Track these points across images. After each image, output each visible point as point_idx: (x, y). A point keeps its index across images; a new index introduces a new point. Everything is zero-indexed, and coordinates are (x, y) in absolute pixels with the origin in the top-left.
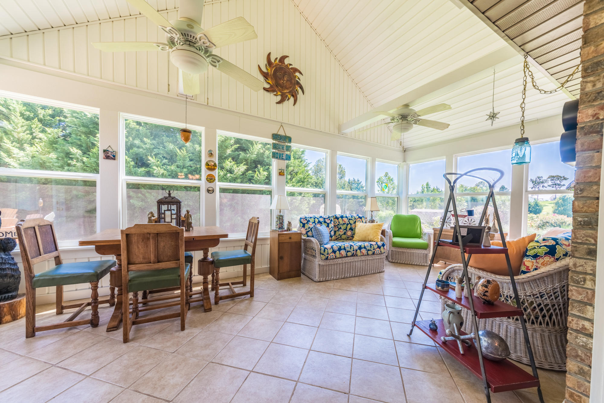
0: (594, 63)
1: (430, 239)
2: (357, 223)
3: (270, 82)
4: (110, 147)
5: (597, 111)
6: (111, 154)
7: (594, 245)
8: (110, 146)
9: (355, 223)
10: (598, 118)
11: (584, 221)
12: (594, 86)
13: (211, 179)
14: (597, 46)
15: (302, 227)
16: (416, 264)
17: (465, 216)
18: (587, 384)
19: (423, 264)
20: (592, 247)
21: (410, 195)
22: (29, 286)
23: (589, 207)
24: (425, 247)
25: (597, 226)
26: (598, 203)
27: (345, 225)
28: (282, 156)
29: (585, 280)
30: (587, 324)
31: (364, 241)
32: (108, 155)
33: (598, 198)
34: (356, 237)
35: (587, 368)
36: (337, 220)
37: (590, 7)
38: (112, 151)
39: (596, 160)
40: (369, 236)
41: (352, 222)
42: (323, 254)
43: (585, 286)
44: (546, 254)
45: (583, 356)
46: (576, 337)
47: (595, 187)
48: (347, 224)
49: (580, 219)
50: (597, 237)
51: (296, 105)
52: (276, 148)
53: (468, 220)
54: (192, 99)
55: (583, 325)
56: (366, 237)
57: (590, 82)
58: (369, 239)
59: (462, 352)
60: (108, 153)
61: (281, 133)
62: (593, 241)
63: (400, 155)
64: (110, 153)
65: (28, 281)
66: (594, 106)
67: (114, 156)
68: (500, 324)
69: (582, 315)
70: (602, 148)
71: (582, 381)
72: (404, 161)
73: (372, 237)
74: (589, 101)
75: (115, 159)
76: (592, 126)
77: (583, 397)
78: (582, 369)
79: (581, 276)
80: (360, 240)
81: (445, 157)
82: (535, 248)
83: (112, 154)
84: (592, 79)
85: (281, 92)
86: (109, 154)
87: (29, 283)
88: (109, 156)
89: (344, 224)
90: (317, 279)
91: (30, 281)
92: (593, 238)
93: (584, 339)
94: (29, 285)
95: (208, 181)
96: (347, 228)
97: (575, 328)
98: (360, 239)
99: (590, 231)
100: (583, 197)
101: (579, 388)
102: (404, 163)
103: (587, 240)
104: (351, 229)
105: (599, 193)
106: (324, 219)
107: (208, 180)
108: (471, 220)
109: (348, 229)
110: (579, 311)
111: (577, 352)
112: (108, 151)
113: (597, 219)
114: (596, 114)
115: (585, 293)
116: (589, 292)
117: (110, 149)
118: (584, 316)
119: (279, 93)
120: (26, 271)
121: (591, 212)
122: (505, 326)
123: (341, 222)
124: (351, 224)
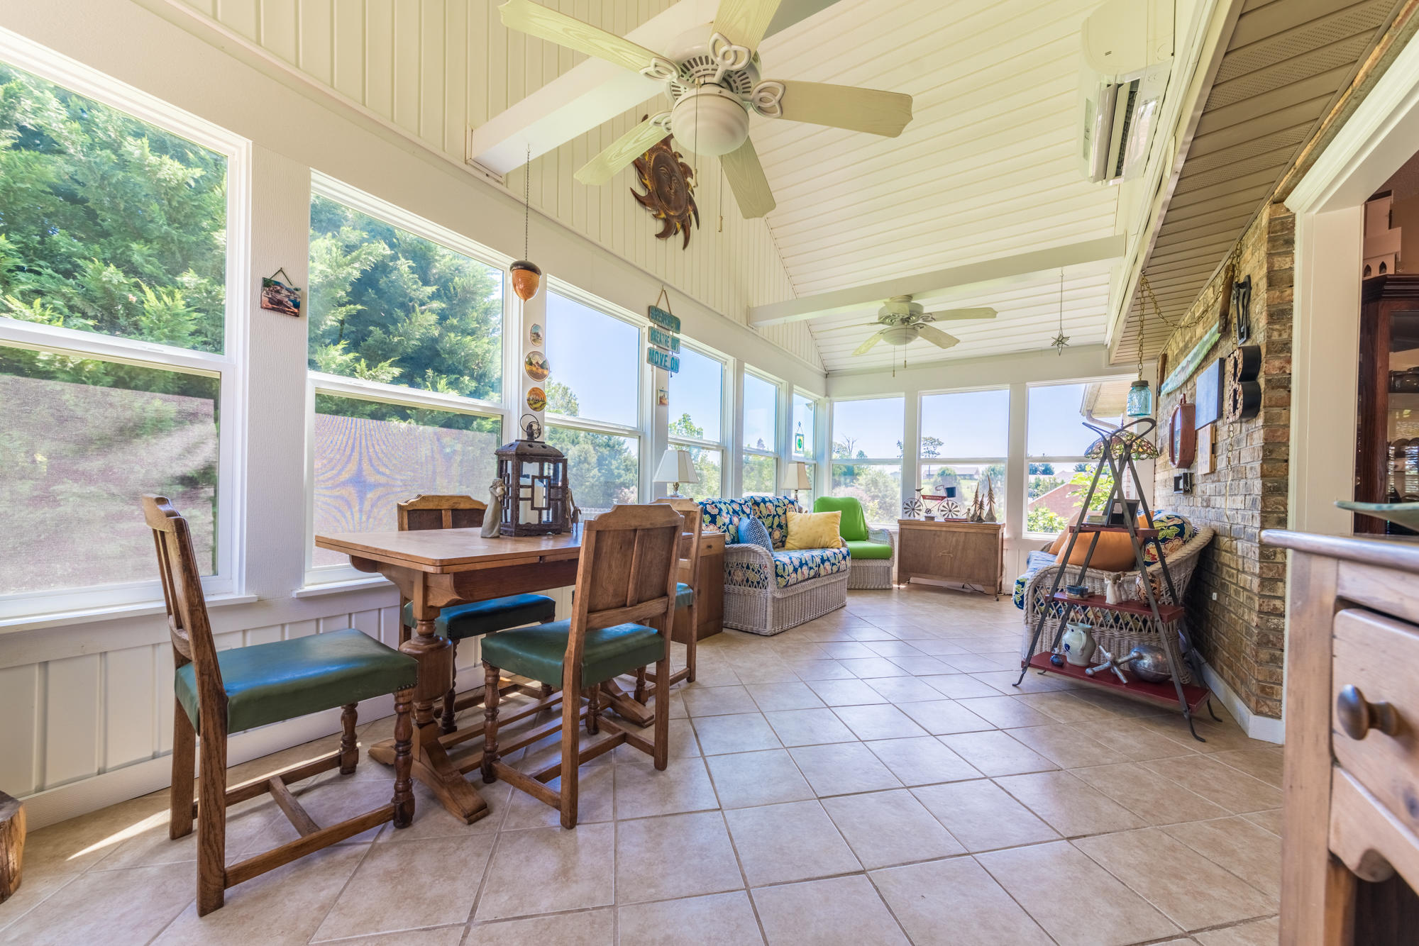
0: (1280, 310)
1: (892, 541)
2: (789, 514)
3: (647, 182)
4: (281, 274)
5: (1283, 364)
6: (288, 296)
7: (1283, 513)
8: (281, 270)
9: (785, 513)
10: (1284, 372)
11: (1274, 487)
12: (1280, 335)
13: (536, 401)
14: (1282, 292)
15: (710, 522)
16: (872, 587)
17: (943, 498)
18: (1279, 670)
19: (884, 587)
20: (1281, 515)
21: (835, 460)
22: (214, 729)
23: (1278, 471)
24: (885, 555)
25: (1287, 491)
26: (1288, 466)
27: (771, 518)
28: (666, 361)
29: (1275, 554)
30: (1278, 603)
31: (811, 548)
32: (279, 297)
33: (1287, 461)
34: (790, 542)
35: (1279, 652)
36: (757, 508)
37: (1274, 246)
38: (292, 288)
39: (1283, 418)
40: (821, 537)
41: (780, 511)
42: (782, 576)
43: (1276, 560)
44: (1176, 535)
45: (1275, 640)
46: (1268, 621)
47: (1283, 449)
48: (774, 516)
49: (1269, 485)
50: (1287, 504)
51: (686, 249)
52: (655, 339)
53: (948, 504)
54: (498, 181)
55: (1274, 605)
56: (814, 540)
57: (1276, 330)
58: (822, 544)
59: (1125, 681)
60: (278, 292)
61: (663, 306)
62: (1282, 509)
63: (819, 382)
64: (284, 292)
65: (213, 710)
66: (1280, 358)
67: (297, 305)
68: (1119, 641)
69: (1272, 594)
70: (1290, 405)
71: (1273, 669)
72: (827, 395)
73: (827, 540)
74: (1276, 352)
75: (297, 315)
76: (1279, 380)
77: (1276, 687)
78: (1274, 655)
79: (1271, 550)
80: (802, 547)
81: (903, 394)
82: (1162, 529)
83: (292, 298)
84: (1277, 327)
85: (666, 214)
86: (283, 296)
87: (217, 717)
88: (280, 303)
89: (769, 515)
90: (769, 629)
91: (219, 709)
92: (1282, 505)
93: (1276, 621)
94: (215, 724)
95: (530, 404)
96: (773, 524)
97: (1265, 611)
98: (804, 545)
99: (1280, 498)
100: (1271, 459)
101: (1271, 678)
102: (827, 398)
103: (1276, 508)
104: (780, 526)
105: (1288, 455)
106: (740, 504)
107: (532, 402)
108: (953, 504)
109: (775, 526)
110: (1270, 590)
111: (1268, 638)
112: (278, 284)
113: (1287, 485)
114: (1283, 367)
115: (1276, 568)
116: (1280, 566)
117: (280, 278)
118: (1275, 594)
119: (663, 216)
120: (206, 678)
121: (1280, 476)
122: (1126, 642)
123: (765, 512)
124: (779, 516)
